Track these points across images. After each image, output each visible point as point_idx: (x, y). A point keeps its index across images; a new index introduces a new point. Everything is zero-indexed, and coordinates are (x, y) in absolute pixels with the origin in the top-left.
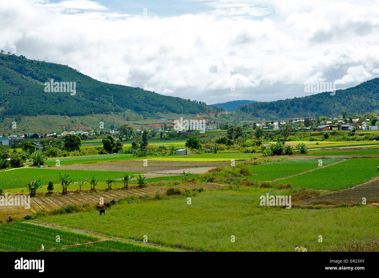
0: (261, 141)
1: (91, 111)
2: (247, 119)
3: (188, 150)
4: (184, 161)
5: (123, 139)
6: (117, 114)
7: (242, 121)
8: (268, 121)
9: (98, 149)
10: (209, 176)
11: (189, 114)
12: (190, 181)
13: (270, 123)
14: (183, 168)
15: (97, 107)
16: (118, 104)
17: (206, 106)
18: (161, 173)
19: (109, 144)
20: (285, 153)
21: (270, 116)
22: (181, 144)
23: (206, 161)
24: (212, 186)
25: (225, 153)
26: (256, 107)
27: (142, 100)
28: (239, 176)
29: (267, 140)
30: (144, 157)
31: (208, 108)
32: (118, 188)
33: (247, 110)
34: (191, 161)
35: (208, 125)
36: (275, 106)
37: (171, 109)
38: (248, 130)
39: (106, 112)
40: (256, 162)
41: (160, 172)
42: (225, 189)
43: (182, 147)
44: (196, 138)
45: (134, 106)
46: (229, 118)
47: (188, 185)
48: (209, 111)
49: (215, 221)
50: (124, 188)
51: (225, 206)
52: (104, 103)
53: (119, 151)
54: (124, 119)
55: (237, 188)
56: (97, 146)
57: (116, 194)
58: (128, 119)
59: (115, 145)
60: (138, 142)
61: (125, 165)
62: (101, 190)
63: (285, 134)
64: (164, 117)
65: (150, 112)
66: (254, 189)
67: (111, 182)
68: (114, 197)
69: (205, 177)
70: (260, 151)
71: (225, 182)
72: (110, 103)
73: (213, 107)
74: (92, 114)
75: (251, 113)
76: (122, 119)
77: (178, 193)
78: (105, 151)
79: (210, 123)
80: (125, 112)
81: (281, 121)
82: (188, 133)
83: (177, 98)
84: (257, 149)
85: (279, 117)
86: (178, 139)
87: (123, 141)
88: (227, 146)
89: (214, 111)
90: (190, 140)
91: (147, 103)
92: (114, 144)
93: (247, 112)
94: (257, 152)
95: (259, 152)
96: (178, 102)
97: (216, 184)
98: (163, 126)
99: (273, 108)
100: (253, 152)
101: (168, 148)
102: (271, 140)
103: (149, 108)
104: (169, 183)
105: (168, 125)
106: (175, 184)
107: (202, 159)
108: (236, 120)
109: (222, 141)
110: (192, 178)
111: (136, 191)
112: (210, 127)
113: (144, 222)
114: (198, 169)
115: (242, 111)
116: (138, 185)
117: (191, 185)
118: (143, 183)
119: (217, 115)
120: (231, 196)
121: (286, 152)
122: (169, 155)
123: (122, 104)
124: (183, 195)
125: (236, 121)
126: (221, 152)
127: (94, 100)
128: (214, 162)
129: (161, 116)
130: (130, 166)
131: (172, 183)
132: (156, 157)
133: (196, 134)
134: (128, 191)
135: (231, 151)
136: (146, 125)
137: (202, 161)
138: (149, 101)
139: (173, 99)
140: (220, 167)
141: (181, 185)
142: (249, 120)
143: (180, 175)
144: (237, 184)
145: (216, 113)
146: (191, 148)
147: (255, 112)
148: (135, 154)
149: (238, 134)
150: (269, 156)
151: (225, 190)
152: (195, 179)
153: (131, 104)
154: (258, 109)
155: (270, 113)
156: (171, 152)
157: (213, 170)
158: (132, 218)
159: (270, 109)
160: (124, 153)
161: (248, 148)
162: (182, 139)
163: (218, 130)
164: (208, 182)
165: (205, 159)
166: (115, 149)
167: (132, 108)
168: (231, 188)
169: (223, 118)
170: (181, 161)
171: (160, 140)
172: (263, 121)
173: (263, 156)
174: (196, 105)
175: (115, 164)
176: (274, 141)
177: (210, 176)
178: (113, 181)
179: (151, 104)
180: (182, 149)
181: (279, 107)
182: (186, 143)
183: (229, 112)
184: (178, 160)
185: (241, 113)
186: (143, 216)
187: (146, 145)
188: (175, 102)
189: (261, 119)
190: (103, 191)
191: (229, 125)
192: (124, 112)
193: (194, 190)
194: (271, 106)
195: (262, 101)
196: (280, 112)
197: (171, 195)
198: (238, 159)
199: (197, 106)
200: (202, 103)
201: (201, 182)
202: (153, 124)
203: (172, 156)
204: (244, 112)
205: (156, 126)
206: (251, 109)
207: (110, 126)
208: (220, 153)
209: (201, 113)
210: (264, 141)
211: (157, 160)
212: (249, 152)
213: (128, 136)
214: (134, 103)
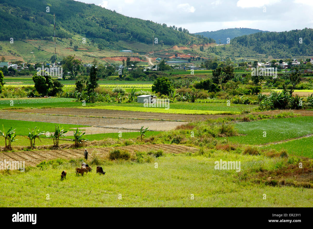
0: (260, 88)
1: (24, 35)
2: (246, 56)
3: (154, 97)
4: (146, 112)
5: (66, 77)
6: (61, 41)
7: (239, 58)
8: (276, 60)
9: (27, 89)
10: (175, 135)
11: (164, 45)
12: (147, 141)
13: (277, 63)
14: (142, 122)
15: (32, 30)
16: (63, 27)
17: (189, 35)
18: (110, 128)
19: (43, 83)
20: (291, 106)
21: (279, 53)
22: (147, 87)
23: (177, 113)
24: (178, 148)
25: (207, 102)
26: (259, 39)
27: (97, 22)
28: (219, 136)
29: (270, 86)
30: (92, 104)
31: (192, 38)
32: (45, 146)
33: (246, 43)
34: (156, 112)
35: (191, 62)
36: (288, 38)
37: (139, 36)
38: (244, 71)
39: (45, 38)
40: (246, 117)
41: (109, 126)
42: (194, 154)
43: (147, 91)
44: (166, 80)
45: (86, 30)
46: (220, 52)
47: (144, 146)
48: (192, 42)
49: (169, 199)
50: (54, 146)
51: (187, 179)
52: (42, 24)
53: (57, 94)
54: (71, 48)
55: (211, 154)
56: (26, 86)
57: (41, 154)
58: (76, 49)
59: (52, 85)
60: (84, 82)
61: (62, 114)
62: (21, 148)
63: (293, 79)
64: (128, 48)
65: (108, 40)
66: (234, 156)
67: (35, 137)
68: (36, 159)
69: (169, 136)
70: (257, 101)
71: (196, 144)
72: (52, 25)
73: (198, 37)
74: (25, 39)
75: (252, 48)
76: (68, 48)
77: (126, 157)
78: (36, 93)
79: (192, 59)
80: (73, 38)
81: (293, 60)
82: (159, 72)
83: (148, 22)
84: (253, 99)
85: (292, 55)
86: (145, 81)
87: (67, 79)
88: (211, 93)
89: (200, 43)
90: (158, 82)
91: (104, 27)
92: (50, 84)
93: (246, 46)
94: (252, 104)
95: (255, 104)
96: (149, 27)
97: (183, 146)
98: (125, 60)
99: (284, 42)
100: (247, 102)
101: (127, 93)
102: (276, 86)
103: (107, 34)
104: (118, 142)
105: (132, 60)
106: (126, 144)
107: (172, 111)
108: (230, 56)
109: (204, 86)
110: (151, 137)
111: (69, 151)
112: (192, 65)
113: (69, 196)
114: (164, 123)
115: (240, 44)
116: (74, 143)
117: (148, 146)
118: (80, 141)
119: (203, 48)
120: (199, 164)
121: (292, 104)
122: (127, 102)
123: (69, 27)
124: (133, 160)
125: (230, 58)
126: (202, 101)
127: (28, 19)
128: (188, 114)
129: (124, 47)
130: (69, 115)
131: (122, 142)
132: (108, 105)
133: (171, 73)
134: (58, 151)
135: (215, 101)
136: (102, 58)
137: (171, 112)
138: (108, 24)
139: (141, 23)
140: (193, 123)
141: (134, 146)
142: (249, 57)
143: (136, 131)
144: (213, 148)
145: (201, 45)
146: (159, 93)
147: (258, 45)
148: (80, 98)
149: (228, 76)
150: (268, 110)
151: (194, 156)
152: (155, 138)
153: (81, 28)
154: (263, 42)
155: (279, 48)
156: (130, 99)
157: (183, 127)
158: (55, 189)
159: (279, 42)
160: (64, 97)
161: (241, 98)
162: (150, 80)
163: (202, 70)
164: (172, 143)
165: (177, 110)
166: (51, 91)
167: (83, 34)
168: (202, 153)
169: (212, 52)
170: (142, 111)
171: (118, 80)
172: (268, 59)
173: (259, 109)
174: (174, 32)
175: (48, 112)
176: (279, 88)
177: (177, 135)
178: (38, 137)
179: (110, 29)
180: (147, 94)
181: (294, 40)
182: (153, 87)
183: (221, 45)
184: (138, 110)
185: (238, 47)
186: (70, 187)
187: (95, 87)
188: (145, 26)
189: (266, 55)
190: (22, 149)
191: (219, 63)
192: (71, 38)
193: (150, 154)
194: (281, 37)
195: (269, 31)
196: (293, 48)
197: (116, 159)
198: (223, 112)
199: (175, 34)
200: (183, 30)
201: (164, 143)
202: (112, 57)
203: (130, 104)
204: (243, 45)
205: (116, 60)
206: (252, 41)
207: (50, 57)
208: (200, 102)
209: (180, 44)
210: (265, 88)
211: (109, 109)
212: (241, 103)
213: (74, 73)
214: (86, 26)
